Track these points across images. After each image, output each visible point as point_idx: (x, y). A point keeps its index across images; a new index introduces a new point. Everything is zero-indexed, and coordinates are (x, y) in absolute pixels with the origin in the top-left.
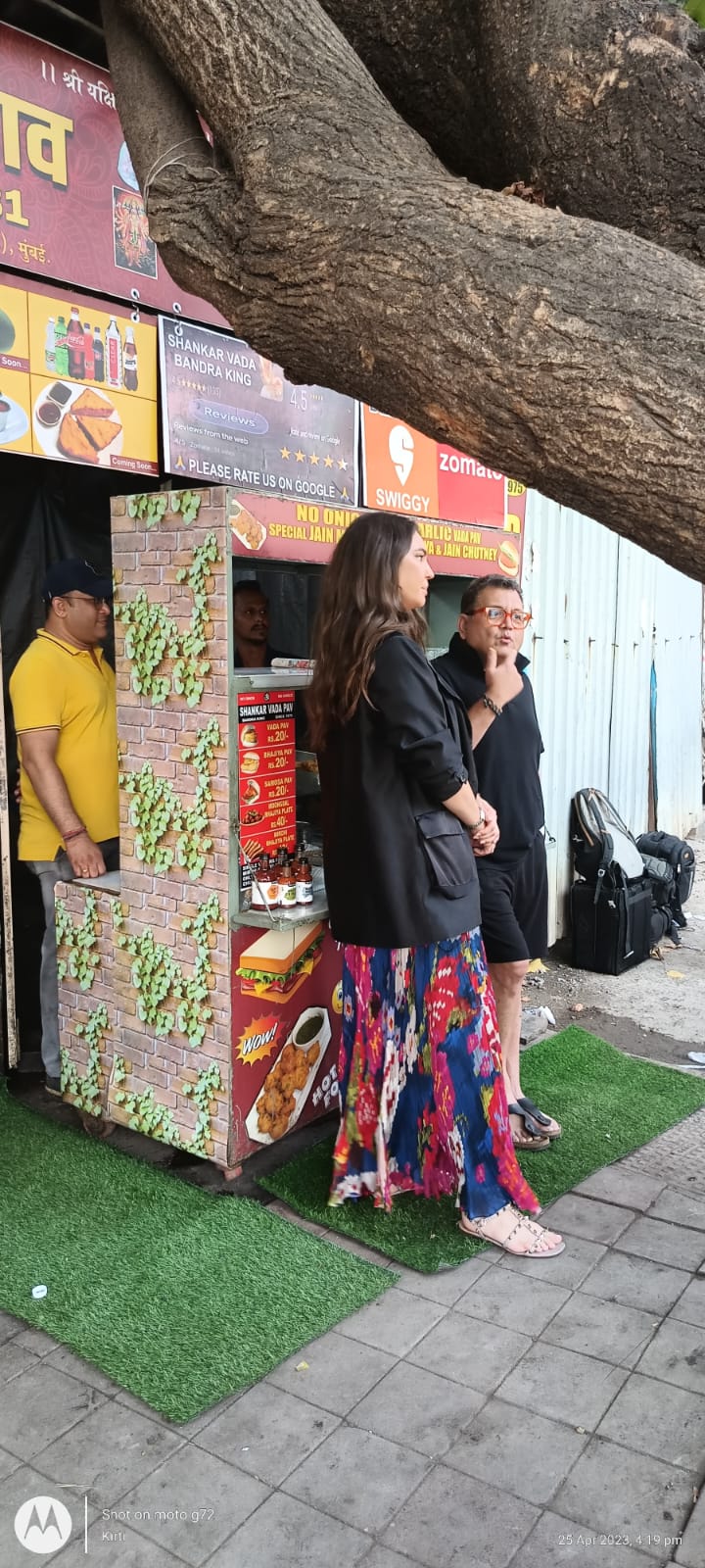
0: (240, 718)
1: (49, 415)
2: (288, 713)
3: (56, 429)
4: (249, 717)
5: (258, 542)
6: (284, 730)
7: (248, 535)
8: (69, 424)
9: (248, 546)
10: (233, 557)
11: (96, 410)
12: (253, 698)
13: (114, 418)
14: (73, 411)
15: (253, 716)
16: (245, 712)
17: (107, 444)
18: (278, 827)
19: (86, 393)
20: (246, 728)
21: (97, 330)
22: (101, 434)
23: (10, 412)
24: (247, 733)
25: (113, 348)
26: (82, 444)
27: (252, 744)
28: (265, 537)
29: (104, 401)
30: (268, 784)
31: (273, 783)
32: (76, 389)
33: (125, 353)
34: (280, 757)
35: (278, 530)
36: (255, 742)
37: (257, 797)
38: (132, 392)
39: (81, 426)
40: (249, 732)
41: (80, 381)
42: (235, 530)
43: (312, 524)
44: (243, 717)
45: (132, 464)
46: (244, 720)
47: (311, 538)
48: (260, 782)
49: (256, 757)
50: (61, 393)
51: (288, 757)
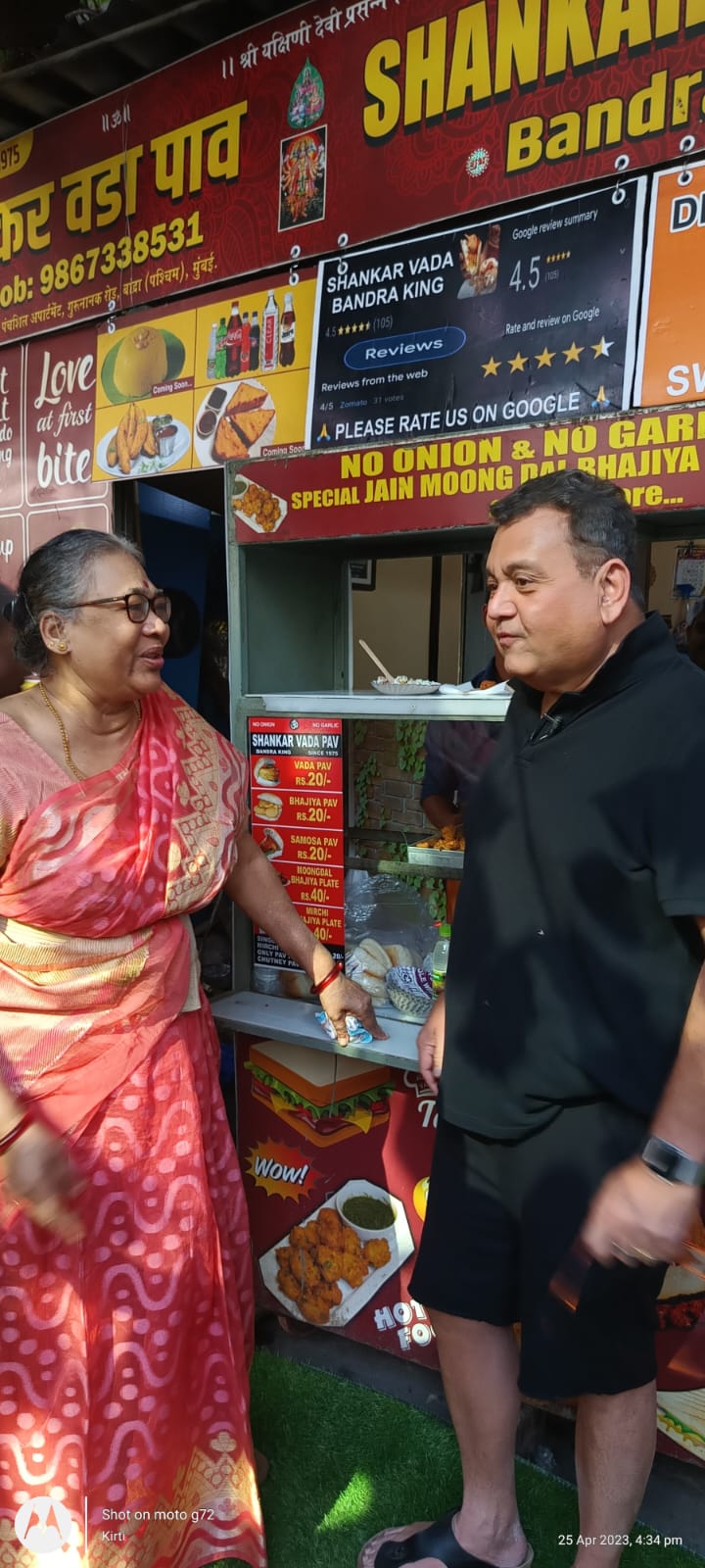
0: (253, 750)
1: (207, 425)
2: (330, 749)
3: (212, 437)
4: (267, 747)
5: (274, 521)
6: (323, 772)
7: (259, 515)
8: (223, 427)
9: (259, 529)
10: (239, 546)
11: (250, 402)
12: (273, 725)
13: (267, 405)
14: (227, 413)
15: (272, 748)
16: (258, 740)
17: (258, 437)
18: (313, 901)
19: (240, 389)
20: (262, 762)
21: (255, 314)
22: (253, 427)
23: (178, 434)
24: (263, 768)
25: (269, 327)
26: (234, 444)
27: (270, 783)
28: (284, 513)
29: (259, 390)
30: (295, 840)
31: (303, 840)
32: (230, 387)
33: (282, 327)
34: (316, 808)
35: (306, 501)
36: (276, 781)
37: (279, 853)
38: (288, 367)
39: (234, 425)
40: (266, 767)
41: (236, 377)
42: (239, 513)
43: (370, 478)
44: (257, 747)
45: (284, 451)
46: (258, 751)
47: (368, 500)
48: (283, 833)
49: (277, 801)
50: (218, 397)
51: (330, 811)
